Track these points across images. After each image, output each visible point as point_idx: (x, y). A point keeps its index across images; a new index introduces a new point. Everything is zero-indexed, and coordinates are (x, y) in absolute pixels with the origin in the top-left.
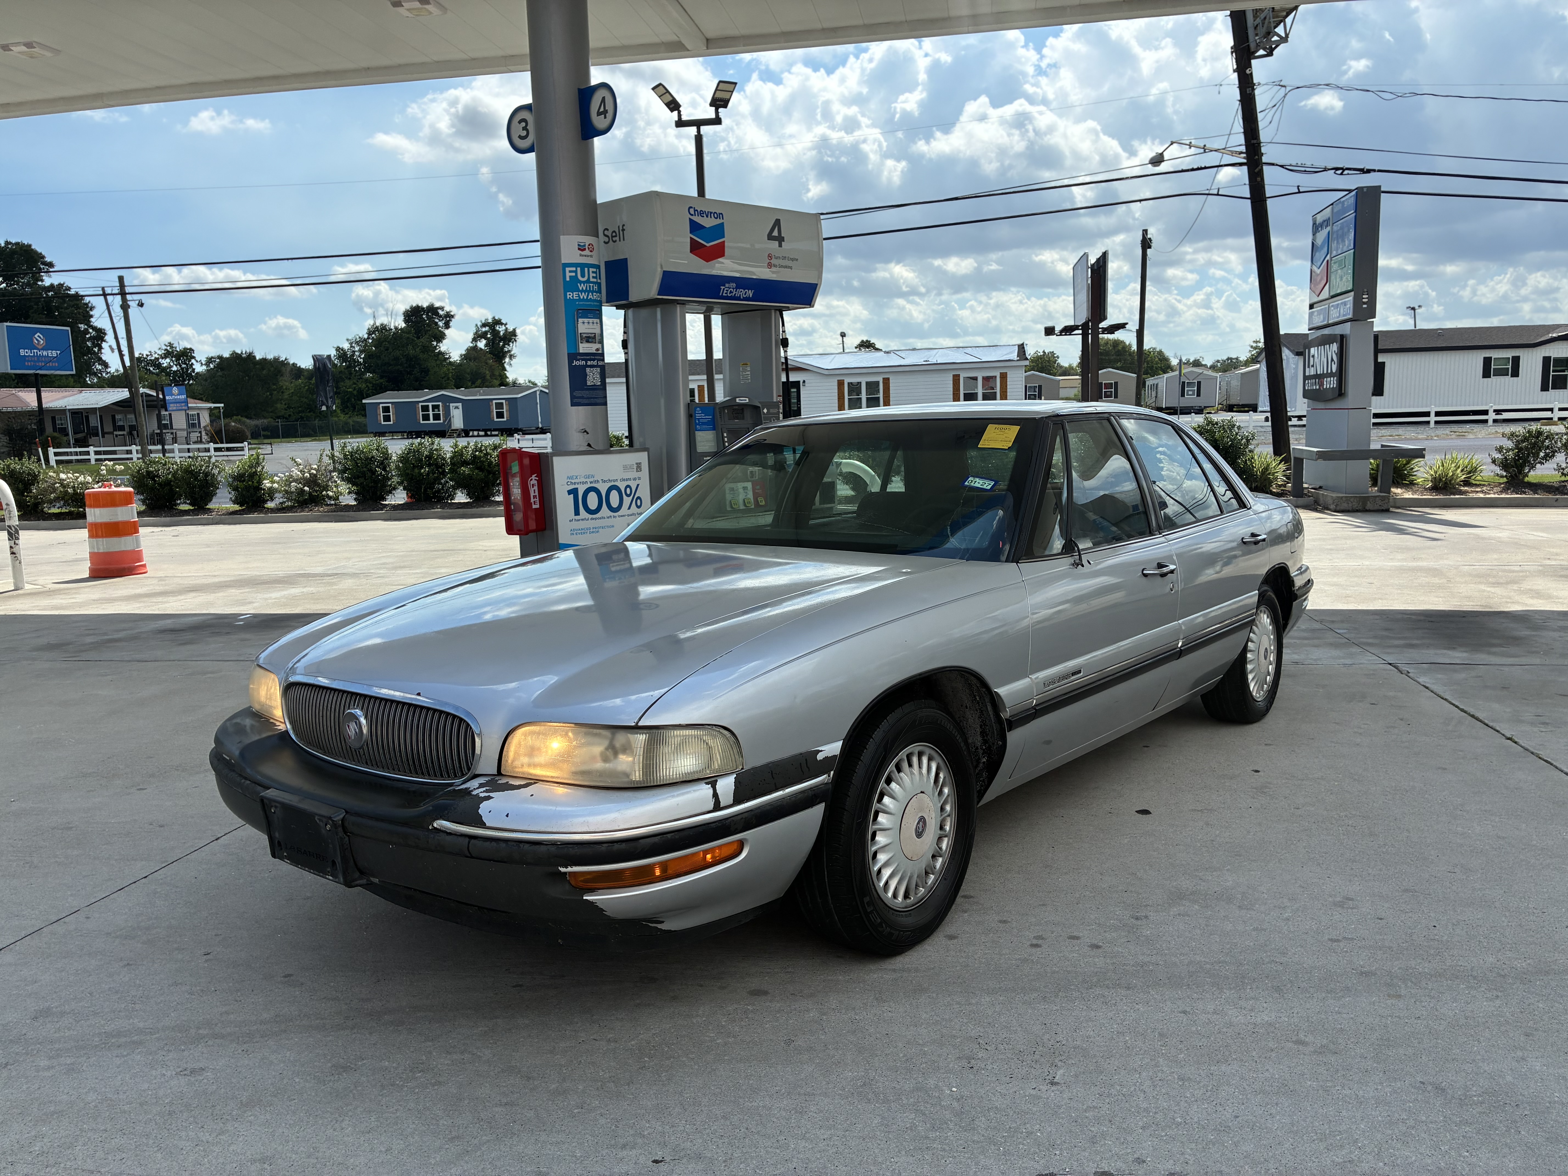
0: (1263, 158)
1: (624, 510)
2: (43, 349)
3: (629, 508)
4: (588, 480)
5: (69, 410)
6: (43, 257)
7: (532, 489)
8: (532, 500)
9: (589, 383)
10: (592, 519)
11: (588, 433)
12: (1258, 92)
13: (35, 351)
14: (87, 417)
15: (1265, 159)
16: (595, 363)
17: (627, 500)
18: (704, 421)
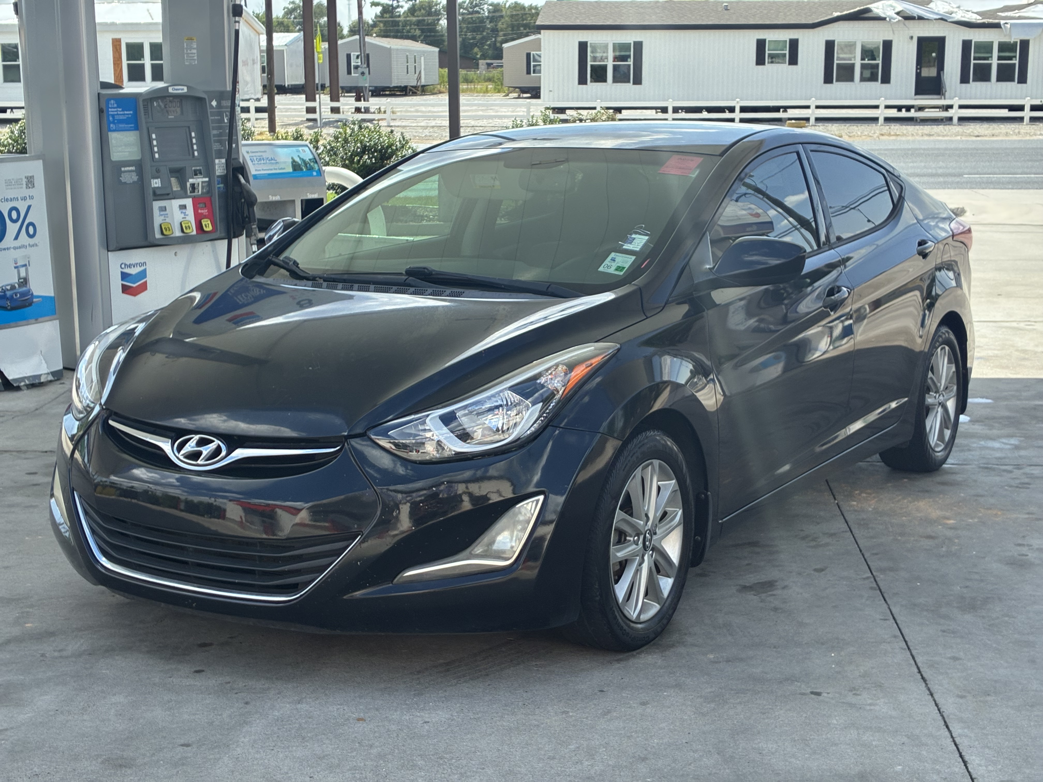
1: (9, 239)
3: (16, 238)
17: (12, 229)
18: (121, 117)
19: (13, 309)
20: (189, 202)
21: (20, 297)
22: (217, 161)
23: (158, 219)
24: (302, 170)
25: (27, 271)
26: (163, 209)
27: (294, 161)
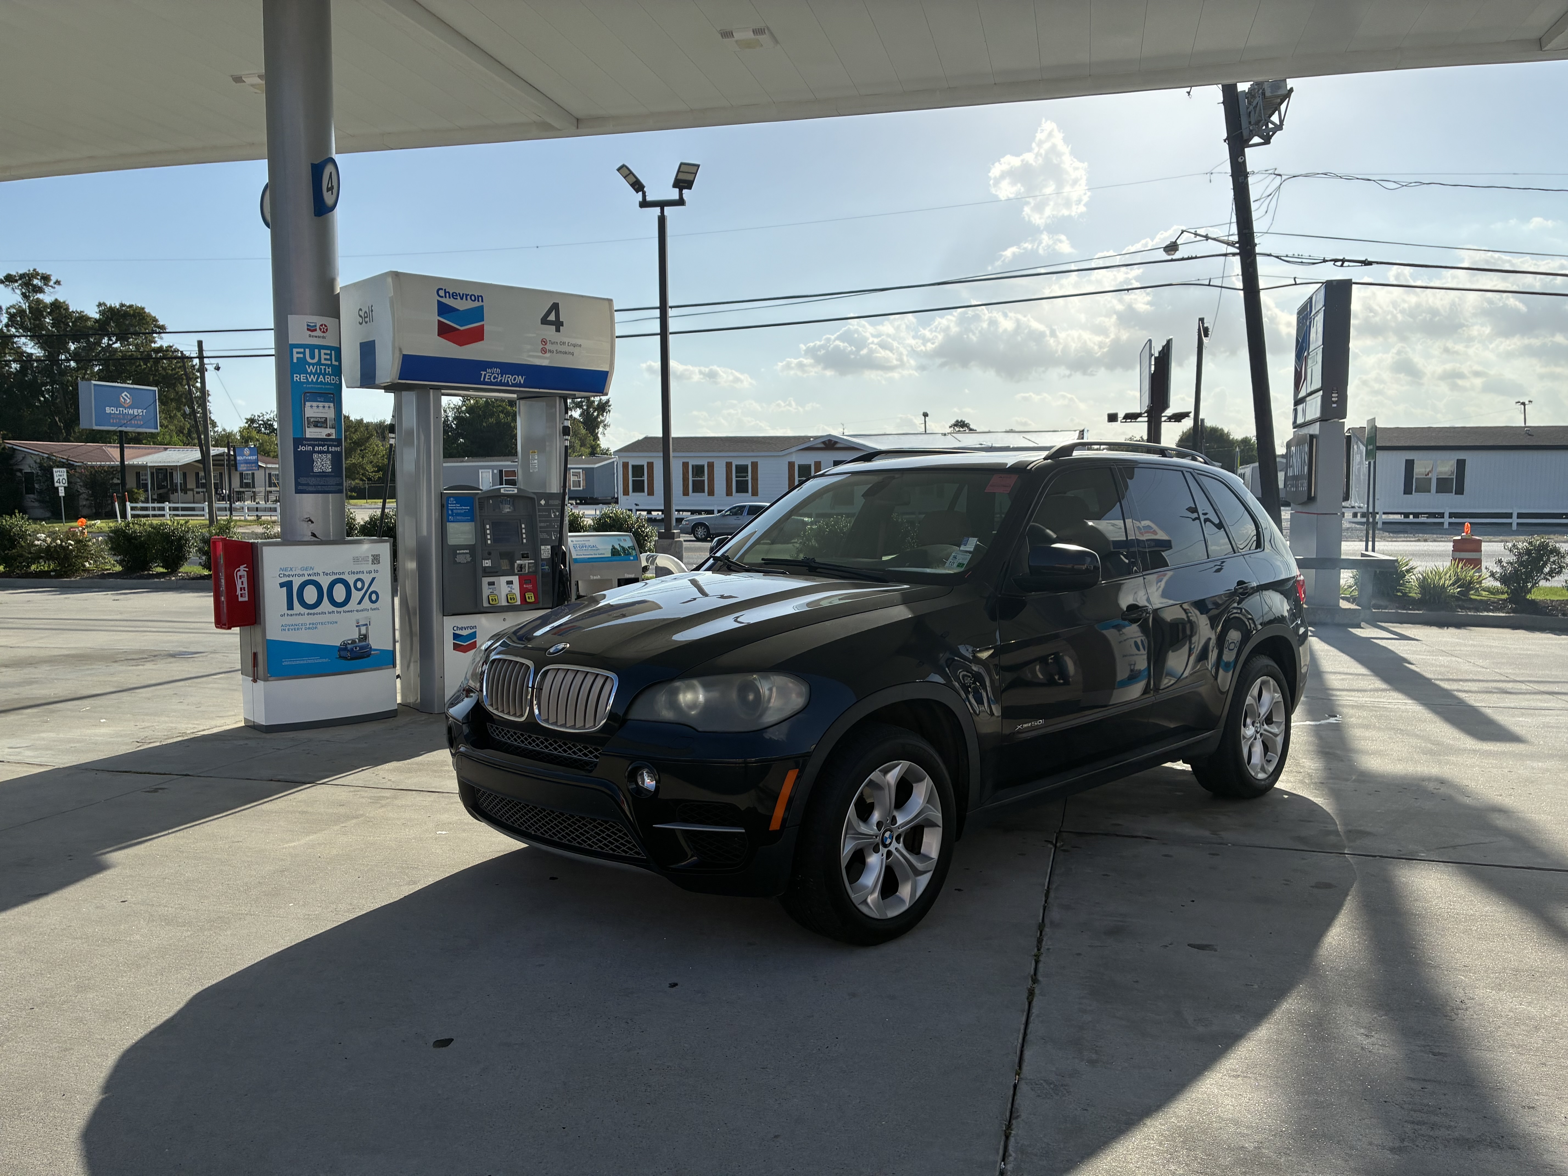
0: (1256, 248)
1: (353, 604)
2: (129, 407)
3: (360, 603)
4: (306, 573)
5: (150, 467)
6: (157, 321)
7: (240, 581)
8: (239, 592)
9: (315, 470)
10: (308, 614)
11: (312, 522)
12: (1251, 180)
13: (121, 409)
14: (171, 474)
15: (1258, 250)
16: (325, 449)
17: (356, 595)
18: (459, 511)
19: (352, 659)
20: (515, 579)
21: (360, 650)
22: (543, 547)
23: (486, 591)
24: (620, 555)
25: (367, 629)
26: (492, 584)
27: (614, 548)
